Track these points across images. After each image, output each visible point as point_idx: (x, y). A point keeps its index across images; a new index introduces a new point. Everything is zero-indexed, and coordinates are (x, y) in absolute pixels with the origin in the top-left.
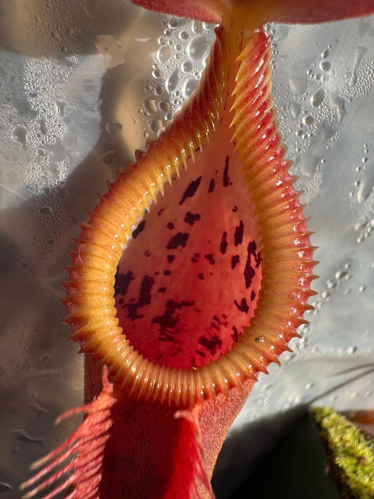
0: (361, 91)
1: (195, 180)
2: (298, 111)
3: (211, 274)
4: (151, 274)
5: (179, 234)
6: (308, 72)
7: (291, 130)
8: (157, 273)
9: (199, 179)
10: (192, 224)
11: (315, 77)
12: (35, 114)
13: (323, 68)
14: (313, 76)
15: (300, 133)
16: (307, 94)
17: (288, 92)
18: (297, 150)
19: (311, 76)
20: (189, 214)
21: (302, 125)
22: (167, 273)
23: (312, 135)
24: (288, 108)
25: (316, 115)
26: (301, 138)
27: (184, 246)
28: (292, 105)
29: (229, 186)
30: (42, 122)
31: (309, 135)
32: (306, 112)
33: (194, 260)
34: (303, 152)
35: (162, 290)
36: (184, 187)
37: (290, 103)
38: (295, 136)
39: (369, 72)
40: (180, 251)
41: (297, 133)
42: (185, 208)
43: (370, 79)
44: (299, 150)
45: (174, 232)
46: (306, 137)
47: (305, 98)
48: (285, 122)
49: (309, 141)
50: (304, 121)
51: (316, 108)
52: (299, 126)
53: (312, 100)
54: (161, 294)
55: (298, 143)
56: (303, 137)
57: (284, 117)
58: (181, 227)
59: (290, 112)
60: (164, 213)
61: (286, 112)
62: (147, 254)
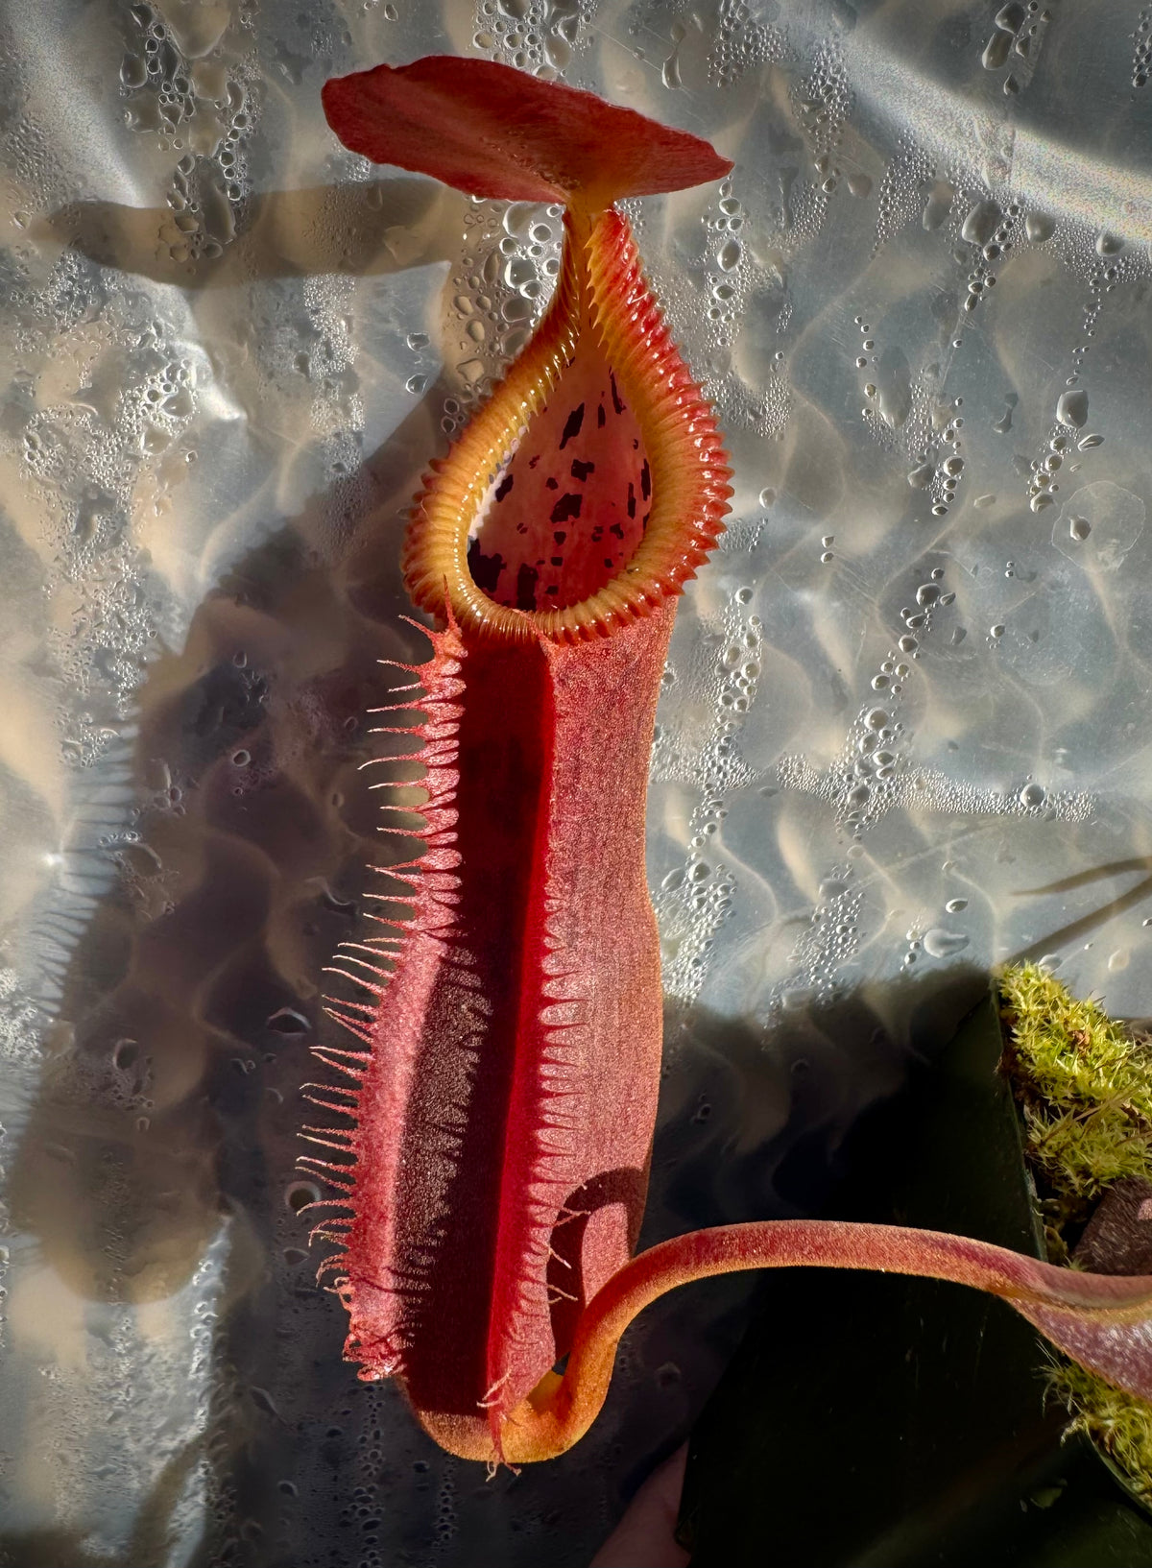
0: (807, 233)
1: (575, 408)
3: (621, 554)
4: (532, 563)
5: (567, 496)
8: (541, 562)
9: (582, 406)
10: (583, 478)
12: (318, 334)
20: (576, 462)
22: (556, 561)
27: (577, 515)
29: (622, 412)
30: (327, 344)
33: (595, 538)
36: (563, 421)
39: (813, 202)
40: (573, 524)
42: (570, 454)
43: (817, 212)
45: (558, 495)
54: (551, 598)
58: (568, 485)
60: (538, 462)
62: (522, 529)
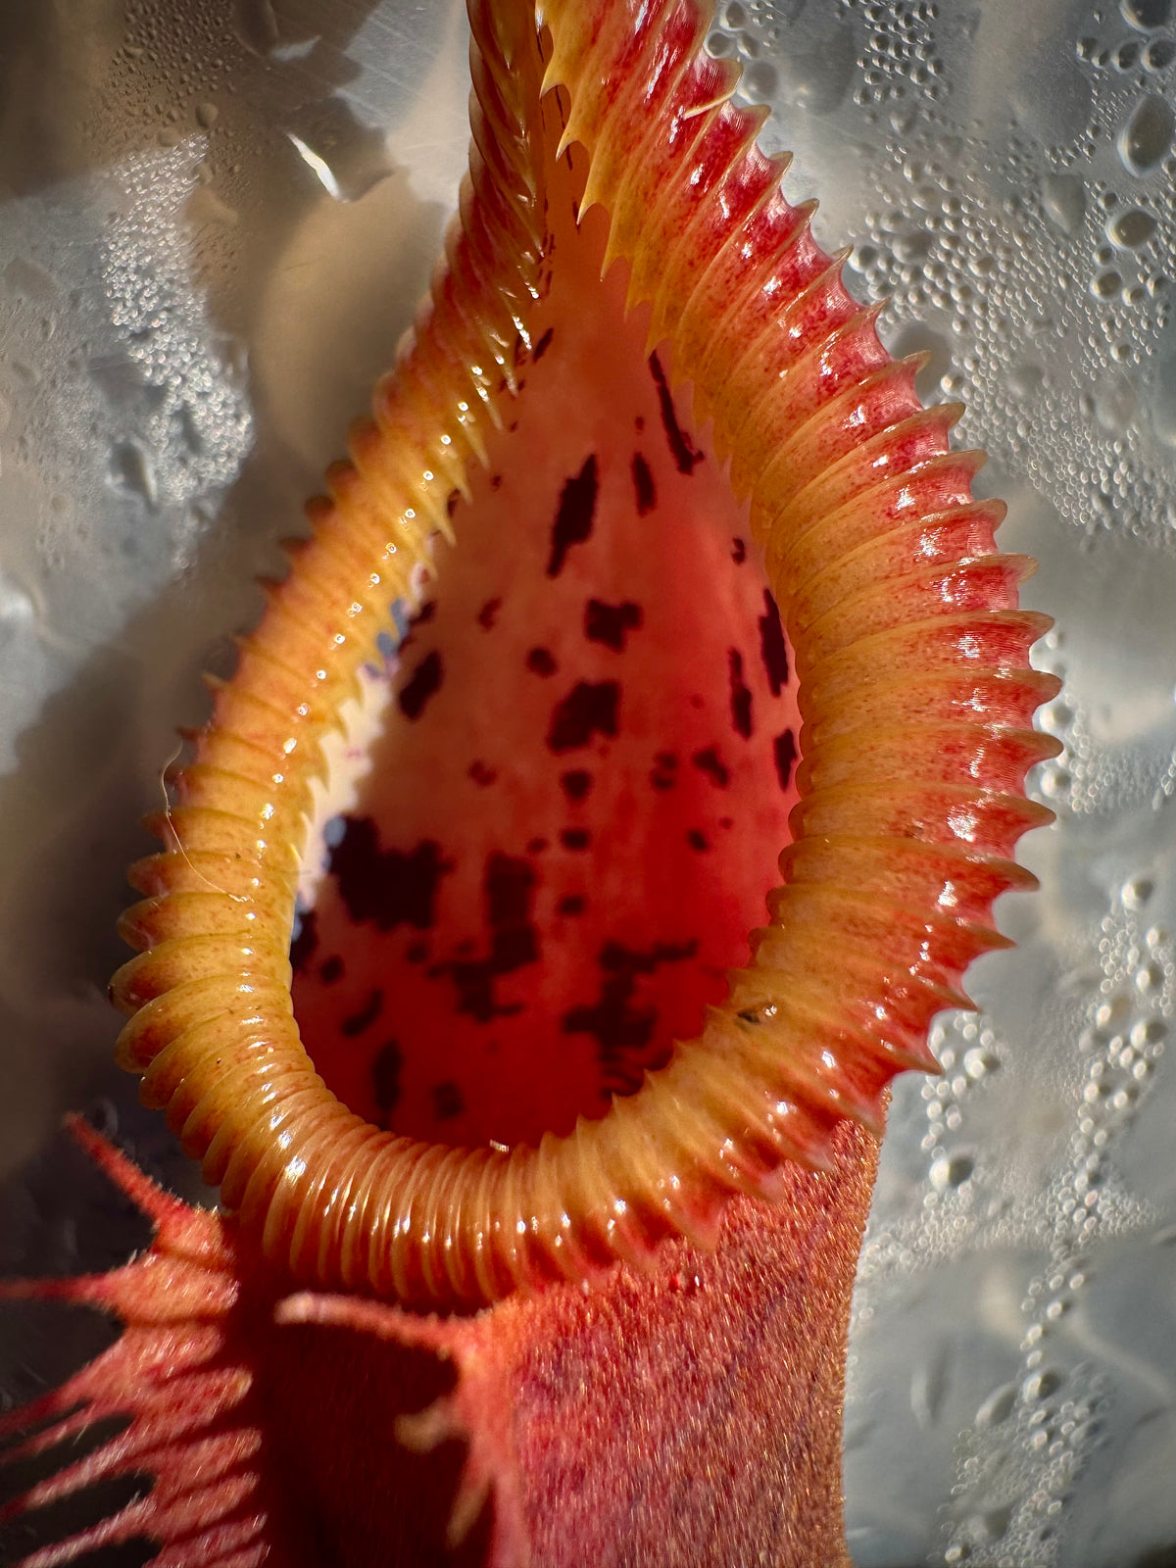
1: (574, 469)
2: (1076, 202)
3: (726, 824)
4: (516, 848)
5: (583, 687)
6: (1080, 50)
7: (1068, 279)
8: (539, 844)
9: (590, 467)
10: (617, 644)
11: (1115, 61)
13: (1142, 20)
14: (1104, 59)
15: (1110, 284)
16: (1096, 131)
17: (1017, 143)
18: (1115, 355)
19: (1096, 62)
20: (594, 604)
21: (1106, 254)
22: (575, 839)
23: (1160, 283)
24: (1032, 198)
25: (1158, 202)
26: (1120, 304)
27: (611, 731)
28: (1045, 185)
29: (698, 468)
31: (1150, 287)
32: (1111, 200)
33: (660, 782)
34: (1143, 357)
35: (571, 905)
37: (1036, 180)
38: (1088, 300)
40: (604, 752)
41: (1095, 290)
42: (576, 588)
44: (1125, 351)
45: (561, 684)
46: (1138, 294)
47: (1091, 149)
48: (1030, 254)
49: (1160, 310)
50: (1113, 240)
51: (1149, 173)
52: (1096, 258)
53: (1123, 147)
54: (571, 924)
55: (1111, 324)
56: (1126, 297)
57: (1023, 236)
58: (581, 661)
59: (1041, 211)
60: (500, 614)
61: (1026, 216)
62: (481, 774)
